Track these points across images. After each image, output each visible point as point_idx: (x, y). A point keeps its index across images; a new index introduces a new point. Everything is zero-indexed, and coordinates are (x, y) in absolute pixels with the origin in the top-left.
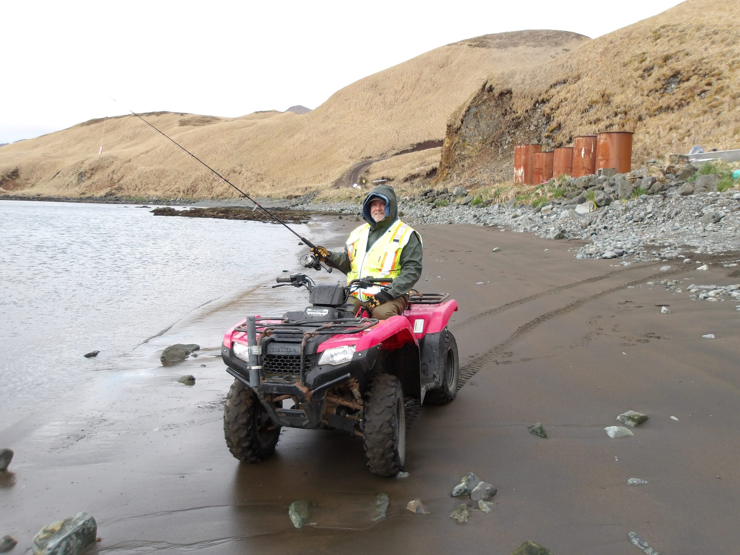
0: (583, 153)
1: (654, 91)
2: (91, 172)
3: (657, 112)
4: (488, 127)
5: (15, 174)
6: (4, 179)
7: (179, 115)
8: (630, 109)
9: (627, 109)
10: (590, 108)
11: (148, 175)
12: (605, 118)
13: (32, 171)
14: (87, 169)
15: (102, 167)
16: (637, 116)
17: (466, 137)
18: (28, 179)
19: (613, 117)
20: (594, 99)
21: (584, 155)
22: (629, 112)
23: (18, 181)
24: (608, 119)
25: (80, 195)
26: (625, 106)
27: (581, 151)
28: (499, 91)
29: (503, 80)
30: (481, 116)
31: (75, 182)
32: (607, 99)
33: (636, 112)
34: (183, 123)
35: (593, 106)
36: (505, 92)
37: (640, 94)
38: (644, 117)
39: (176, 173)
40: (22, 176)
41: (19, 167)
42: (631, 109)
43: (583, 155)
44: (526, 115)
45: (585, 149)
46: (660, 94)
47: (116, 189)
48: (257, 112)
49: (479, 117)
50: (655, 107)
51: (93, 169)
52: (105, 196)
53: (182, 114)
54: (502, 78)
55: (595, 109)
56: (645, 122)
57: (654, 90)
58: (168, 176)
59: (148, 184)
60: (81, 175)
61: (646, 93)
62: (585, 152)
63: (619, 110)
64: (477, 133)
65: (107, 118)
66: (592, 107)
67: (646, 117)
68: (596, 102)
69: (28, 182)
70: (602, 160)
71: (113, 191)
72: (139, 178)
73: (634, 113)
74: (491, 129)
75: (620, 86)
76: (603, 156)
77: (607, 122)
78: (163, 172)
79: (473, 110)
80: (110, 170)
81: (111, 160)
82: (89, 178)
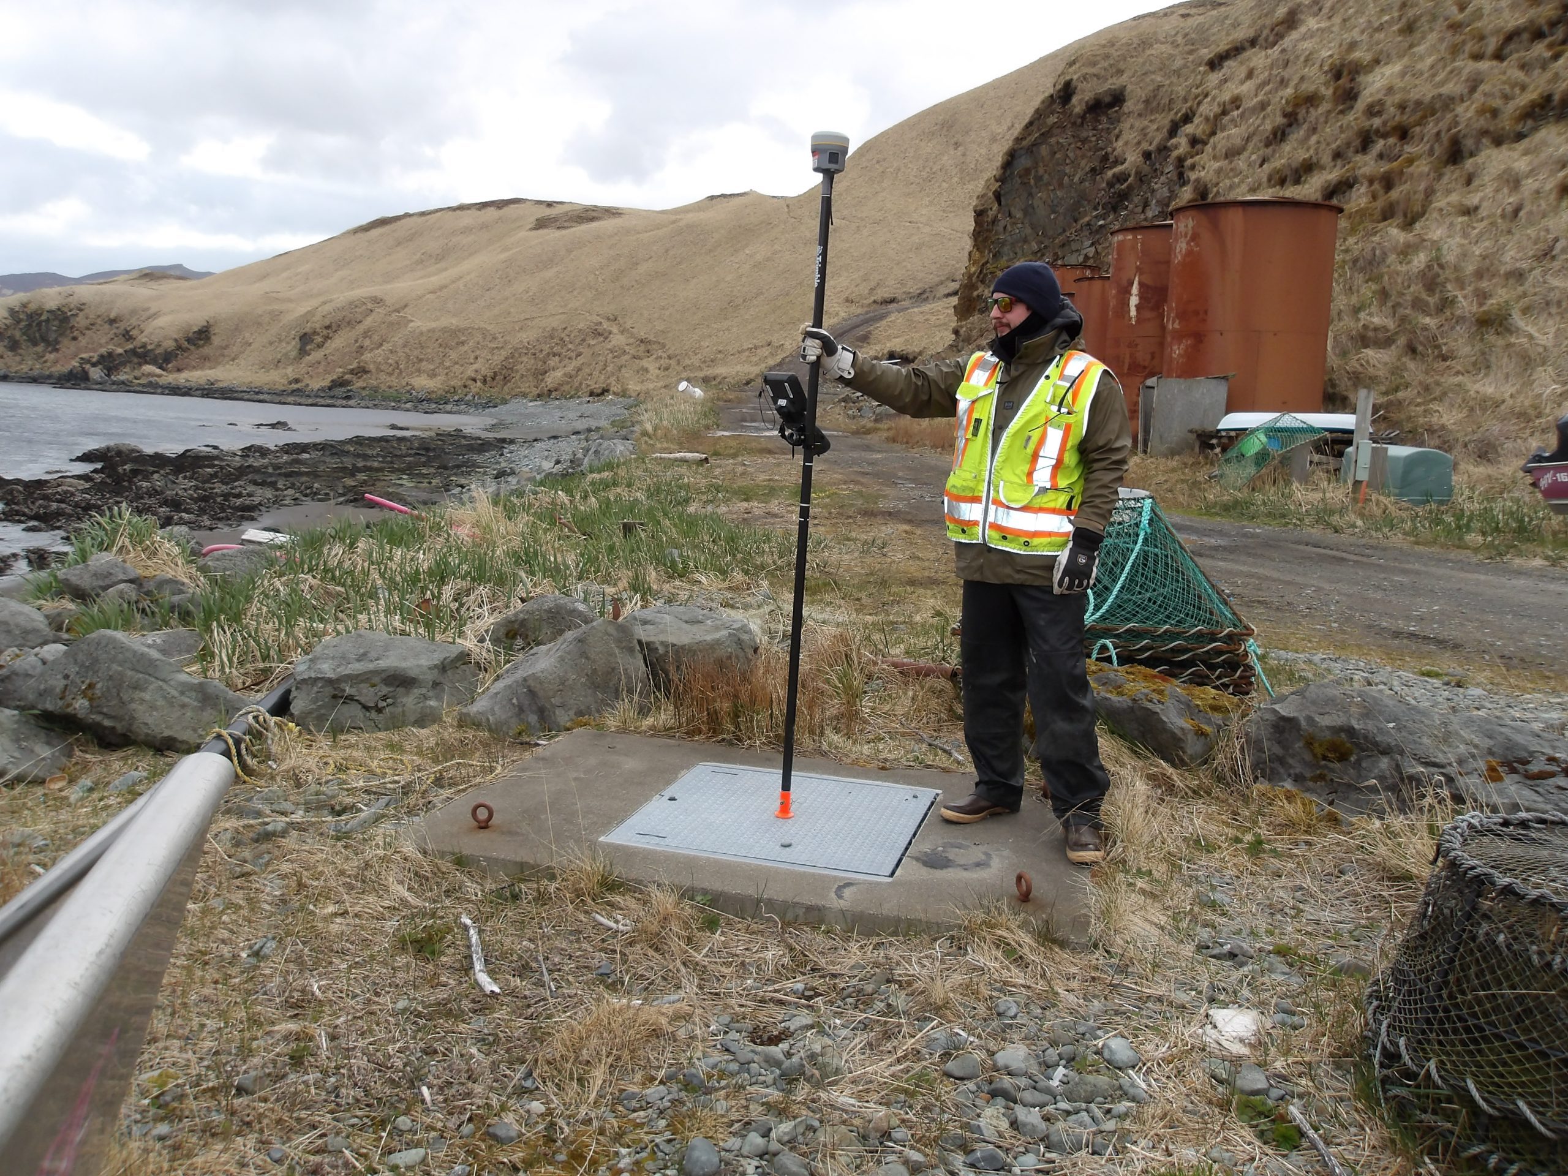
0: (1134, 300)
1: (1525, 36)
2: (325, 332)
3: (1530, 123)
4: (1054, 212)
5: (202, 335)
6: (179, 347)
7: (543, 207)
8: (1419, 114)
9: (1406, 118)
10: (1290, 125)
11: (424, 338)
12: (1326, 159)
13: (237, 329)
14: (317, 326)
15: (349, 323)
16: (1445, 138)
17: (1003, 244)
18: (227, 347)
19: (1357, 152)
20: (1308, 88)
21: (1138, 307)
22: (1418, 129)
23: (206, 350)
24: (1339, 162)
25: (290, 383)
26: (1402, 107)
27: (1127, 291)
28: (1088, 96)
29: (1106, 64)
30: (1038, 179)
31: (294, 354)
32: (1348, 86)
33: (1443, 125)
34: (541, 224)
35: (1300, 117)
36: (1108, 99)
37: (1466, 55)
38: (1469, 143)
39: (479, 337)
40: (216, 341)
41: (212, 321)
42: (1424, 117)
43: (1133, 312)
44: (1146, 169)
45: (1140, 284)
46: (1550, 46)
47: (352, 372)
48: (712, 198)
49: (1032, 182)
50: (1523, 100)
51: (328, 327)
52: (330, 388)
53: (550, 204)
54: (1107, 57)
55: (1305, 126)
56: (1469, 164)
57: (1525, 29)
58: (463, 343)
59: (421, 360)
60: (305, 339)
61: (1492, 44)
62: (1141, 296)
63: (1377, 122)
64: (1028, 231)
65: (407, 215)
66: (1296, 120)
67: (1478, 143)
68: (1312, 100)
69: (226, 352)
70: (1179, 336)
71: (347, 377)
72: (405, 346)
73: (1435, 131)
74: (1061, 218)
75: (1401, 31)
76: (1182, 316)
77: (1332, 175)
78: (454, 332)
79: (1024, 162)
80: (361, 328)
81: (370, 306)
82: (320, 346)
